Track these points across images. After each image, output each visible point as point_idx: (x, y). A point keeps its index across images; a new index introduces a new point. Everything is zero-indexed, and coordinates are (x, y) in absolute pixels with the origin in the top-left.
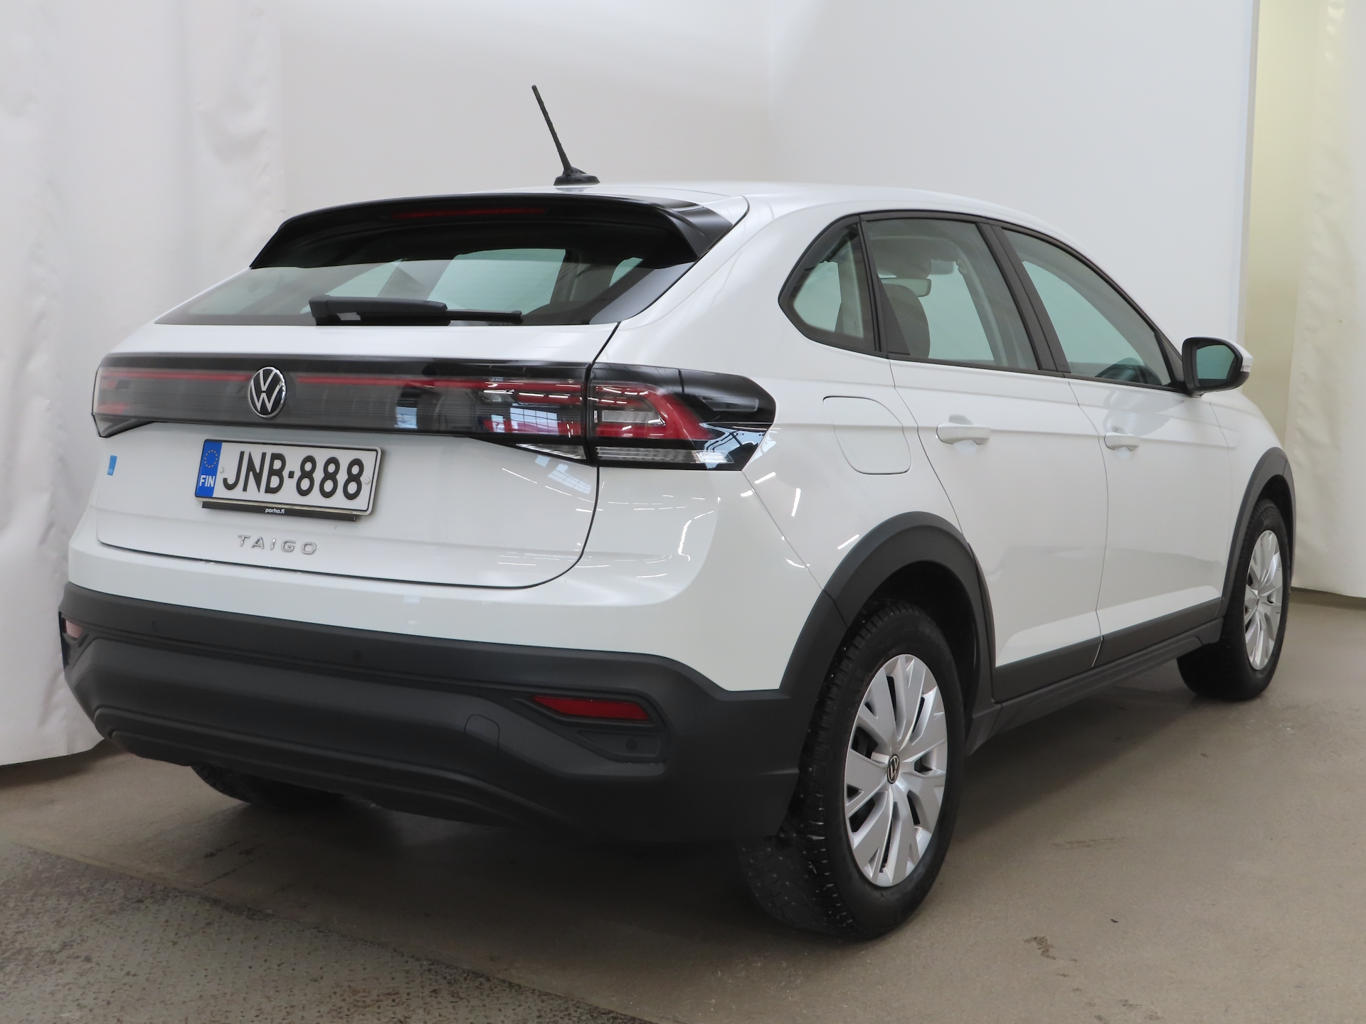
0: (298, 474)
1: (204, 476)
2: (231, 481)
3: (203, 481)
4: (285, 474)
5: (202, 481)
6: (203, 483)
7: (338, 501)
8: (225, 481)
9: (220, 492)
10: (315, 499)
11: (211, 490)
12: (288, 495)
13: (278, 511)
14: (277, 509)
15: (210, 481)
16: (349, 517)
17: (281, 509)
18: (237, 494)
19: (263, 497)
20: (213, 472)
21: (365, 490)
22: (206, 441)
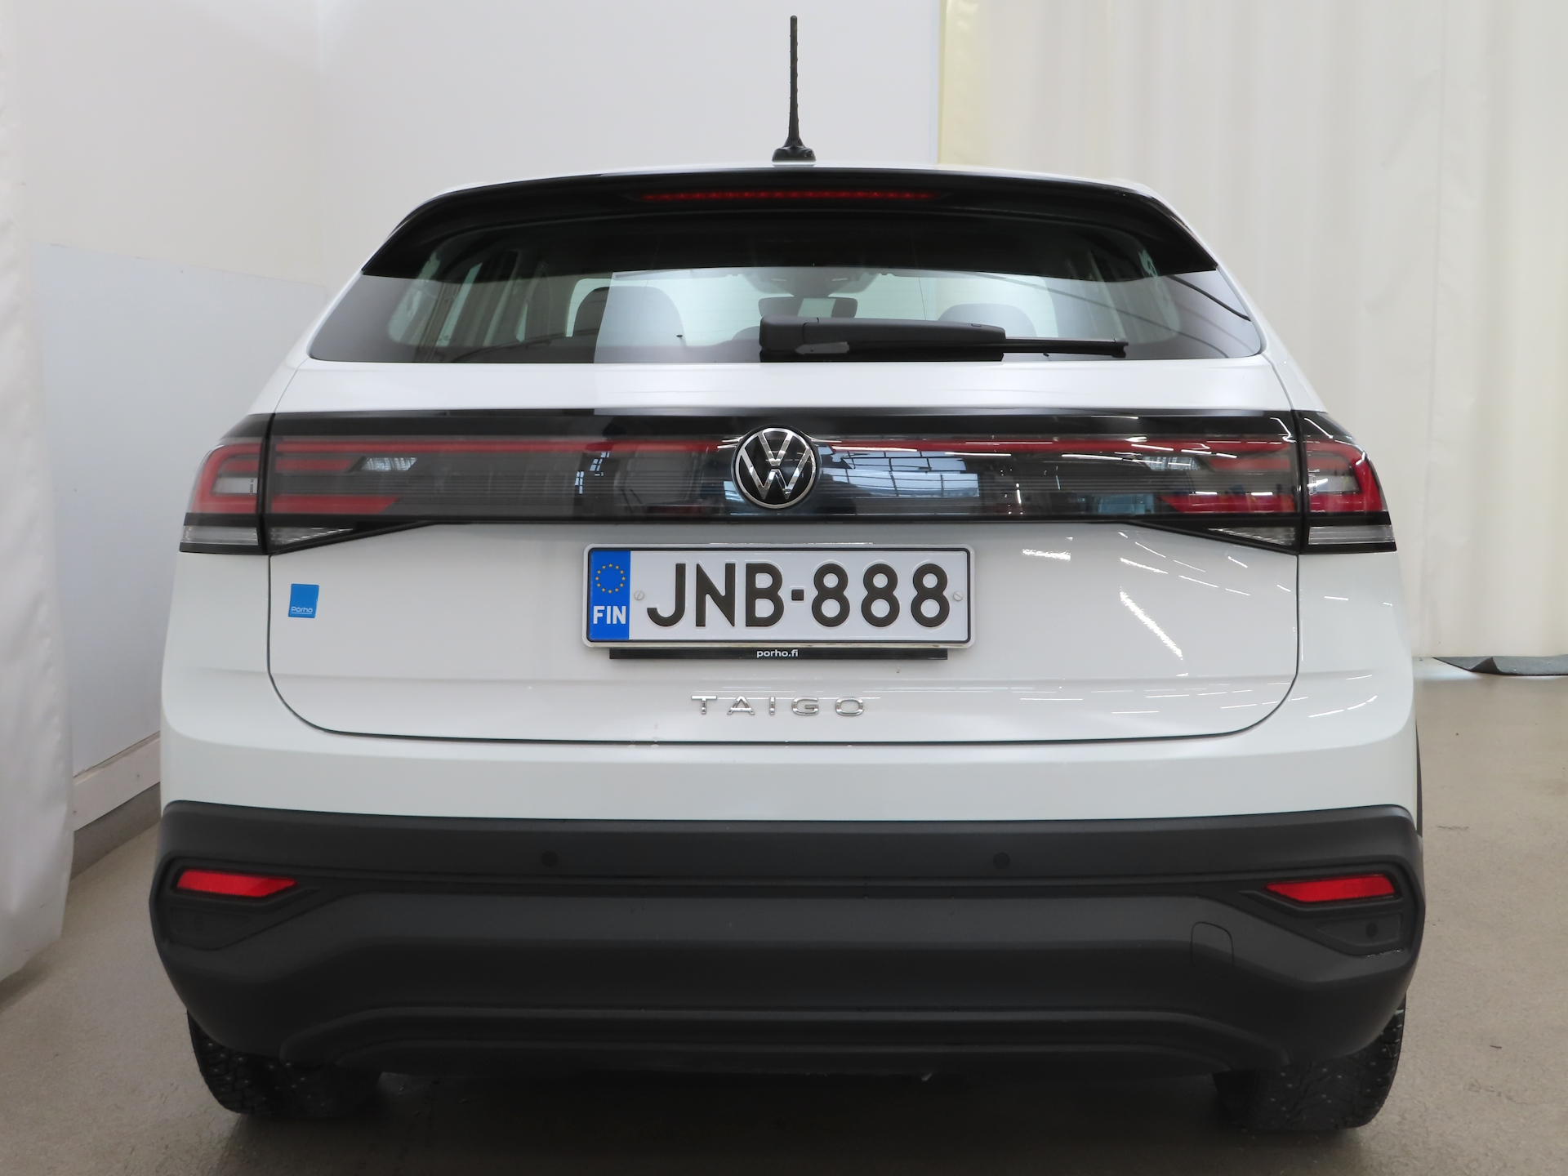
0: (811, 593)
1: (602, 608)
2: (667, 611)
3: (601, 615)
4: (784, 594)
5: (596, 615)
6: (602, 620)
7: (905, 630)
8: (653, 614)
9: (642, 630)
10: (855, 630)
11: (622, 630)
12: (798, 625)
13: (782, 654)
14: (781, 650)
15: (616, 615)
16: (936, 654)
17: (789, 650)
18: (685, 631)
19: (742, 632)
20: (622, 599)
21: (957, 610)
22: (592, 551)
